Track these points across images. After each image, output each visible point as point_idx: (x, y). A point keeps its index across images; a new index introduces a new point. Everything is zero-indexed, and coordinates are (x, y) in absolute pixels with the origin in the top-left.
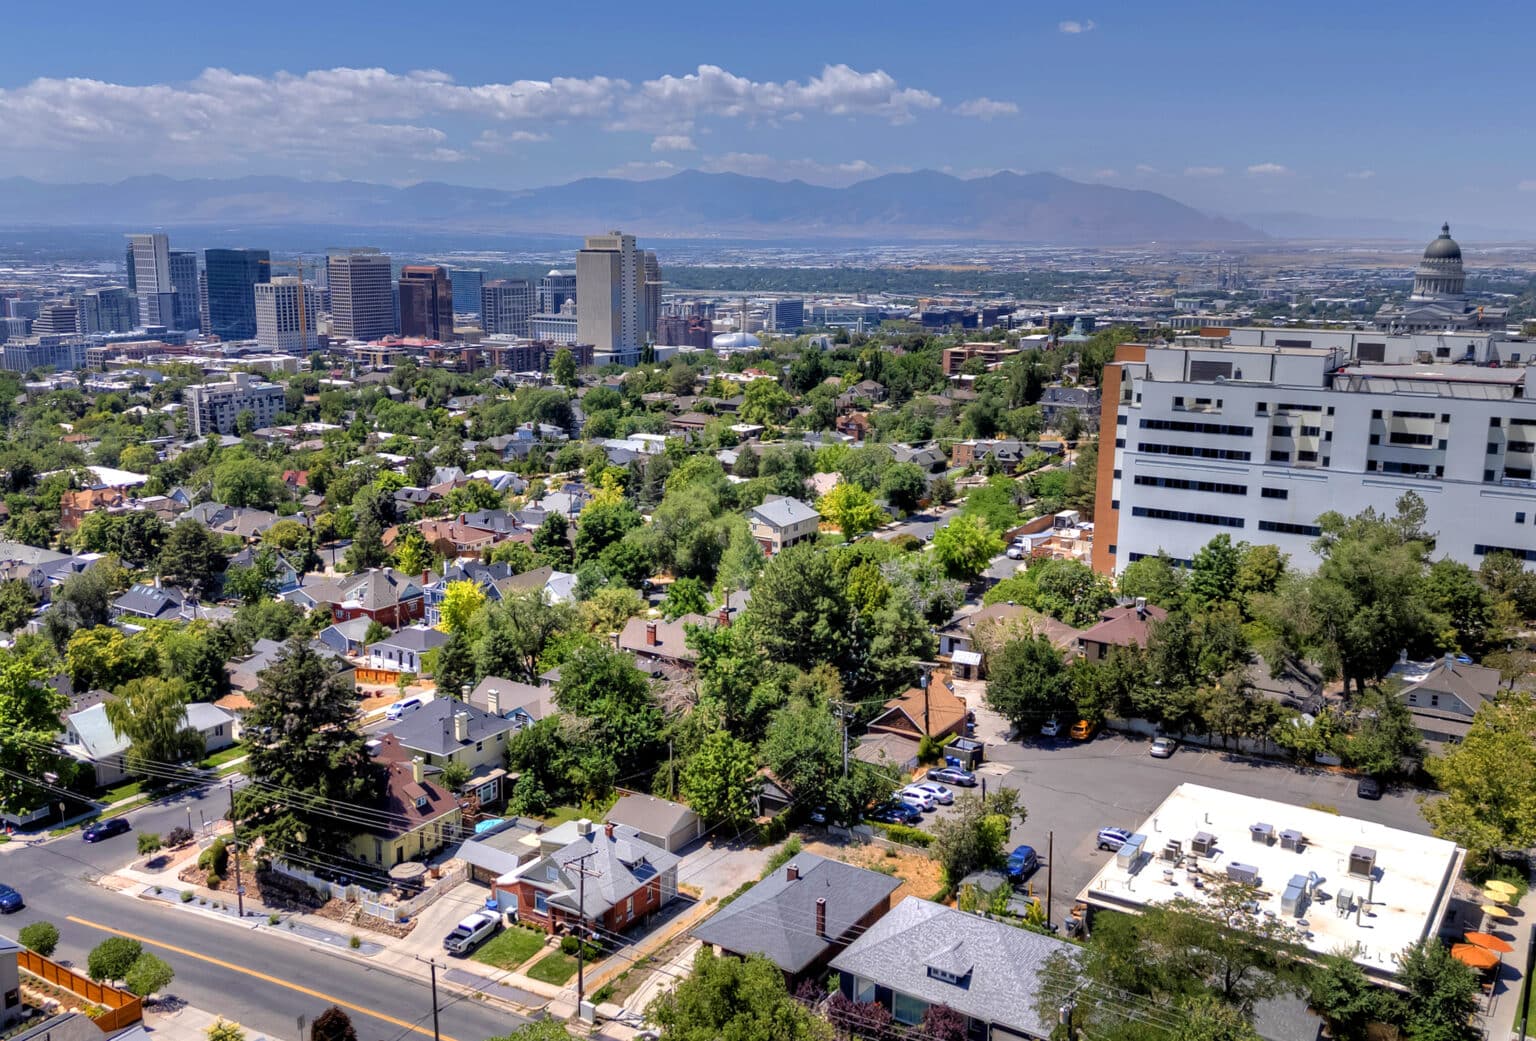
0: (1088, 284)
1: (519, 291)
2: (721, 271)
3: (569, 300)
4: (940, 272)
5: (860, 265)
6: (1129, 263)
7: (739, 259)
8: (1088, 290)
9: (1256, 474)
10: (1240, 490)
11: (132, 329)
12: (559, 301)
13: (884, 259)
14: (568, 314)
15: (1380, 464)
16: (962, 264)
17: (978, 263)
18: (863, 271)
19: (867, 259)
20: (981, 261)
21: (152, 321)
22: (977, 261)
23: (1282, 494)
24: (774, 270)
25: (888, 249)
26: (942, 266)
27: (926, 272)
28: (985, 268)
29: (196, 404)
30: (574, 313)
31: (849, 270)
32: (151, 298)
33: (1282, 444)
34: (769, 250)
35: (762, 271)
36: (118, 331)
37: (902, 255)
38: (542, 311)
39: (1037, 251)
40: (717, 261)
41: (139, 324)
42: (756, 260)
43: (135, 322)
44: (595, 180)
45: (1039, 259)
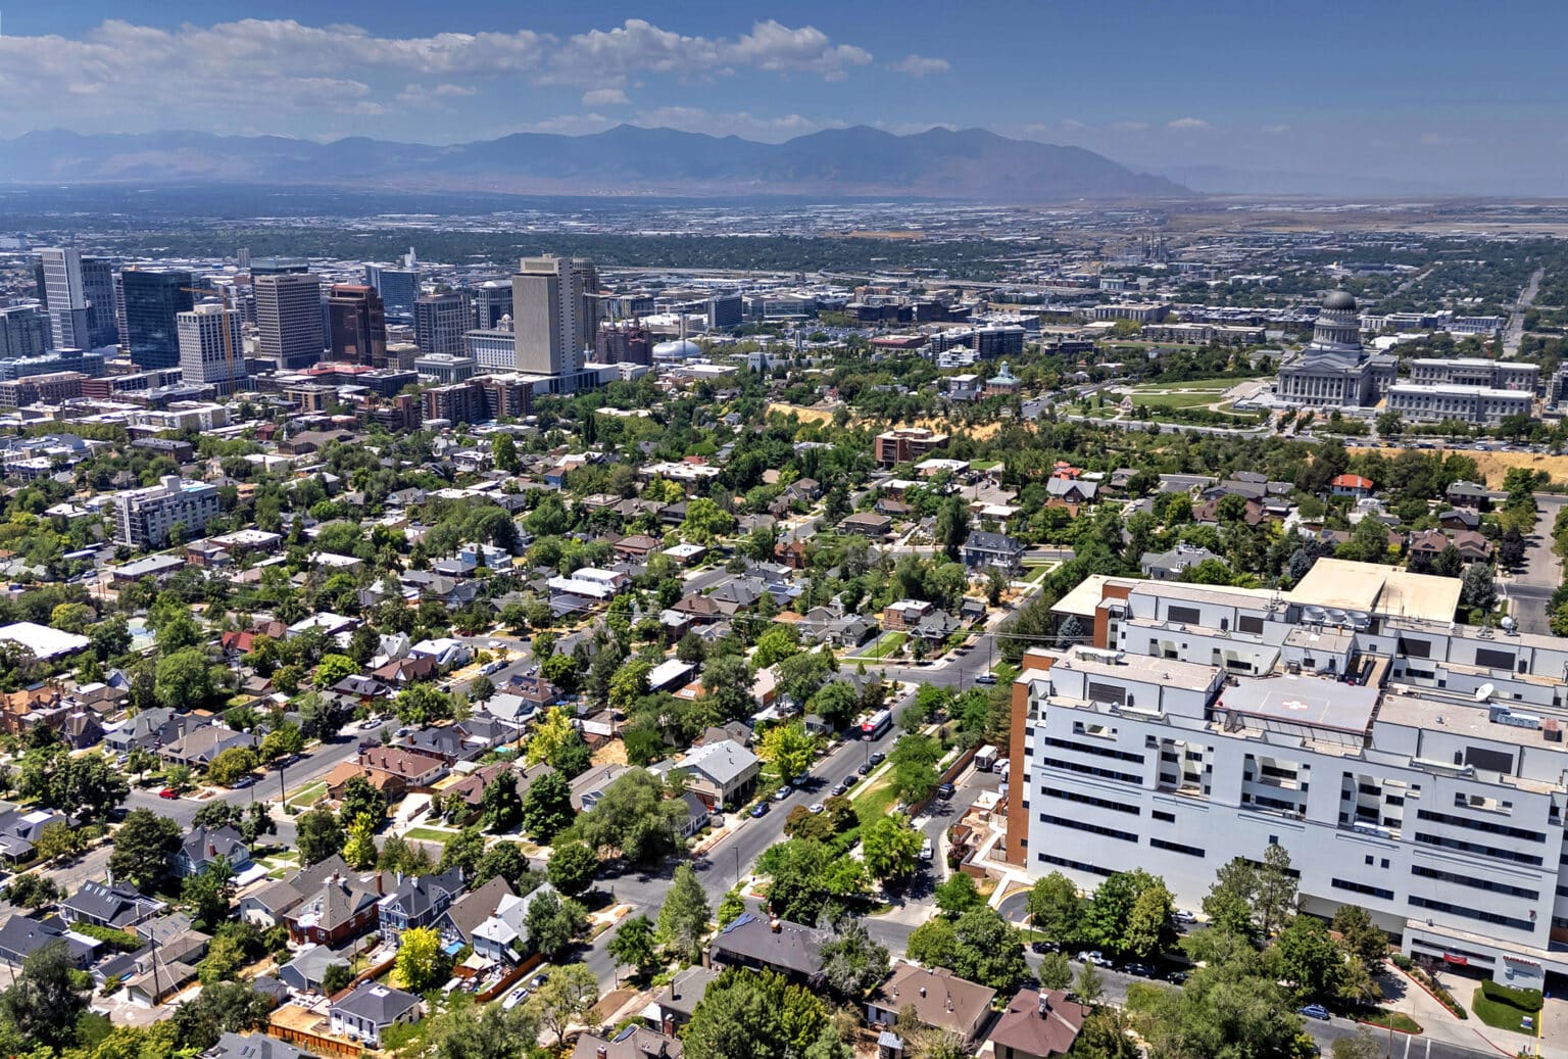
0: (1018, 256)
1: (455, 306)
2: (658, 240)
3: (506, 316)
4: (875, 242)
5: (796, 232)
6: (1057, 228)
7: (678, 224)
8: (1018, 264)
9: (1147, 799)
10: (1135, 810)
11: (43, 353)
12: (495, 315)
13: (821, 223)
14: (506, 331)
15: (1253, 797)
16: (897, 230)
17: (913, 231)
18: (802, 240)
19: (804, 222)
20: (916, 226)
21: (67, 344)
22: (911, 226)
23: (1170, 818)
24: (713, 239)
25: (825, 210)
26: (877, 234)
27: (862, 241)
28: (922, 235)
29: (126, 512)
30: (512, 330)
31: (786, 238)
32: (63, 314)
33: (1169, 767)
34: (706, 210)
35: (702, 241)
36: (30, 356)
37: (837, 217)
38: (478, 327)
39: (970, 211)
40: (655, 227)
41: (52, 347)
42: (693, 225)
43: (47, 345)
44: (527, 135)
45: (972, 223)
